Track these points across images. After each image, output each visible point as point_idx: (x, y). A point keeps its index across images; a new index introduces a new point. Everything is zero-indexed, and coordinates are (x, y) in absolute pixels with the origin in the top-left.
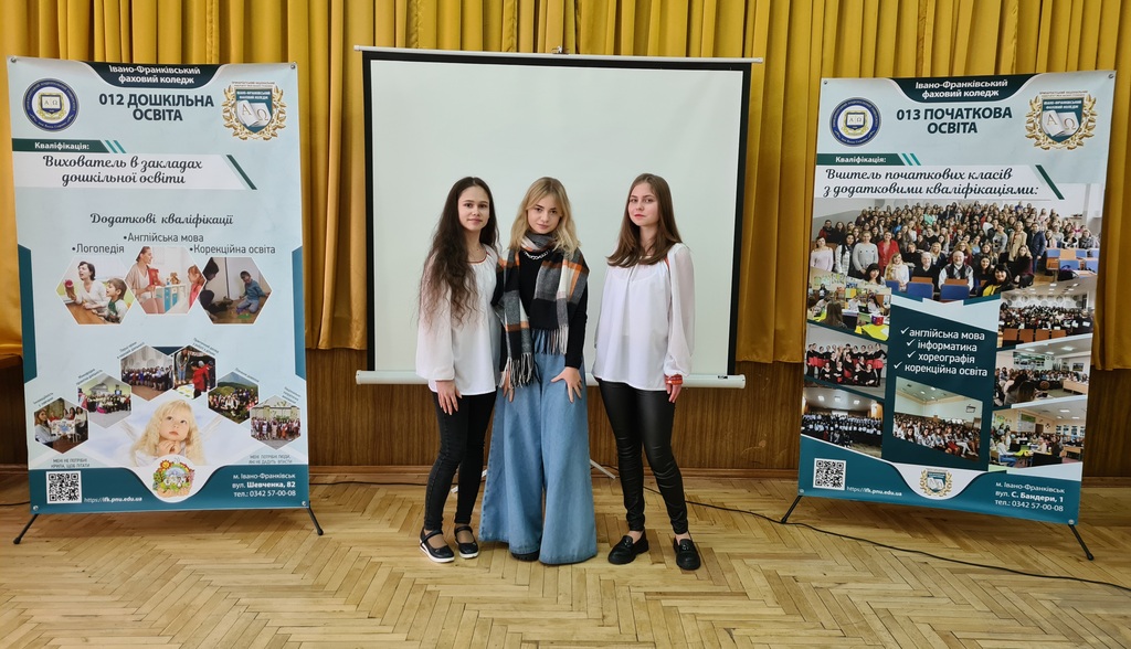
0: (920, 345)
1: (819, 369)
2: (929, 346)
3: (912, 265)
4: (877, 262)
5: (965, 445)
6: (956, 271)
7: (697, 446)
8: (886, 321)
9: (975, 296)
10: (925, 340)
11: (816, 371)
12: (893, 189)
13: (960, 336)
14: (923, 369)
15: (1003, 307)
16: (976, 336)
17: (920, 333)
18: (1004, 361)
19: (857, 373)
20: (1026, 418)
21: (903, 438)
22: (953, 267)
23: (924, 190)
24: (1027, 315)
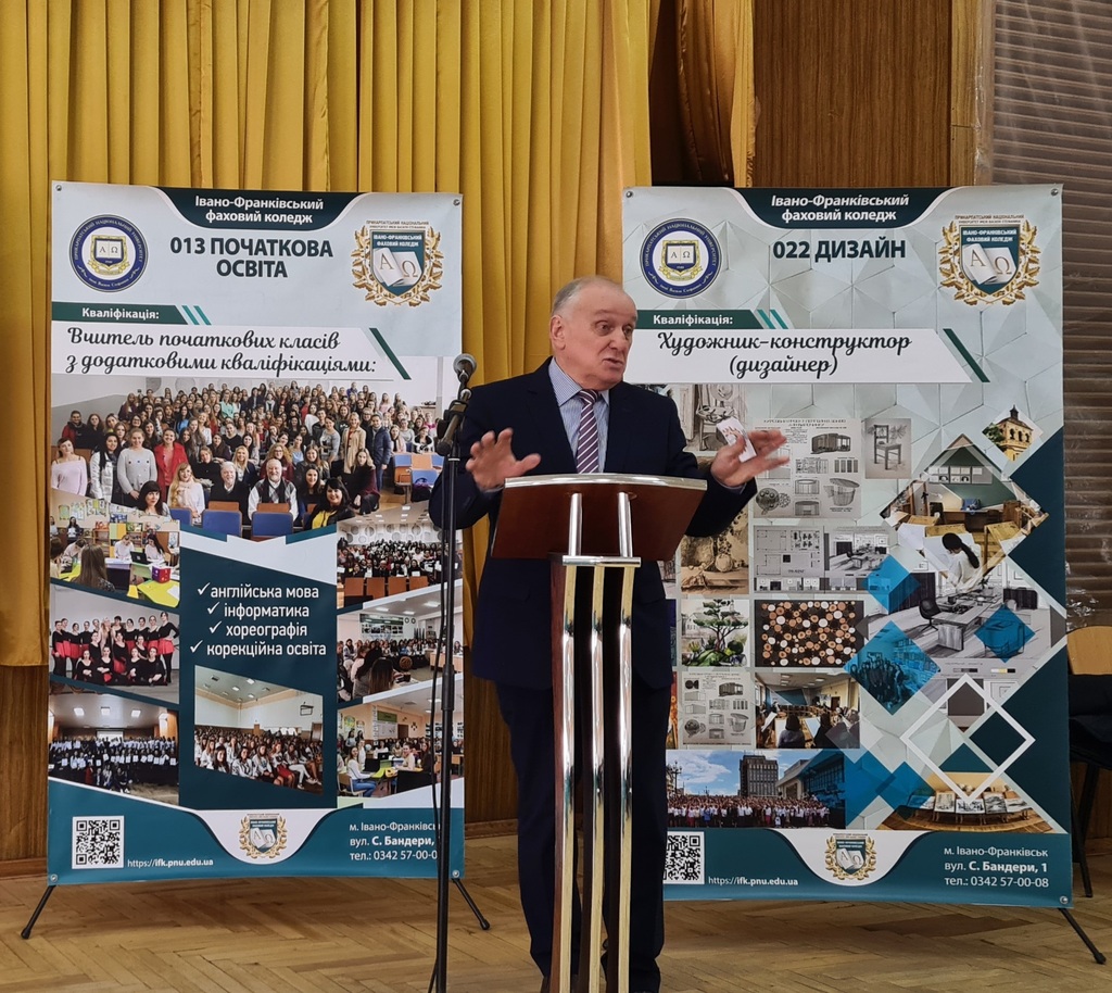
0: (228, 612)
1: (74, 661)
2: (240, 612)
3: (208, 482)
4: (154, 478)
5: (301, 769)
6: (272, 491)
8: (175, 575)
9: (300, 530)
10: (234, 602)
11: (69, 666)
12: (172, 361)
13: (284, 593)
14: (234, 650)
15: (342, 545)
16: (307, 593)
17: (225, 592)
18: (349, 629)
19: (134, 665)
20: (385, 717)
21: (210, 767)
22: (267, 485)
23: (218, 364)
24: (375, 556)
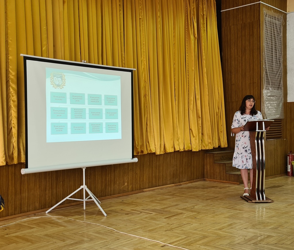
7: (109, 188)
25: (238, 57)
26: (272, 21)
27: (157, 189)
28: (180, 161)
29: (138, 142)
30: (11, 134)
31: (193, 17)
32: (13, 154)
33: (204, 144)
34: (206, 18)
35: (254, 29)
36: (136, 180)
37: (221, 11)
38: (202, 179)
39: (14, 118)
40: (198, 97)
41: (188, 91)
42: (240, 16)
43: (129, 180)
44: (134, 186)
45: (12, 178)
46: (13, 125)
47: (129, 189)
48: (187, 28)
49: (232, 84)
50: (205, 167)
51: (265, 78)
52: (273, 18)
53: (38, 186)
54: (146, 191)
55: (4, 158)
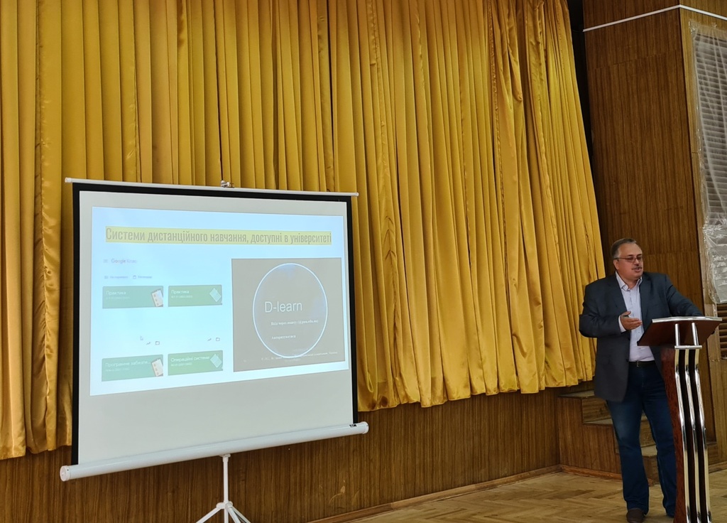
25: (634, 144)
26: (715, 52)
27: (429, 500)
28: (489, 420)
29: (373, 377)
30: (41, 373)
31: (511, 51)
32: (44, 425)
33: (553, 374)
34: (546, 51)
35: (668, 74)
36: (370, 479)
37: (584, 30)
38: (554, 468)
39: (50, 332)
40: (532, 250)
41: (505, 236)
42: (631, 41)
43: (352, 478)
44: (365, 496)
45: (41, 489)
46: (46, 351)
47: (353, 504)
48: (496, 78)
49: (622, 211)
50: (561, 435)
51: (708, 194)
52: (718, 42)
53: (108, 506)
54: (397, 508)
55: (21, 439)
